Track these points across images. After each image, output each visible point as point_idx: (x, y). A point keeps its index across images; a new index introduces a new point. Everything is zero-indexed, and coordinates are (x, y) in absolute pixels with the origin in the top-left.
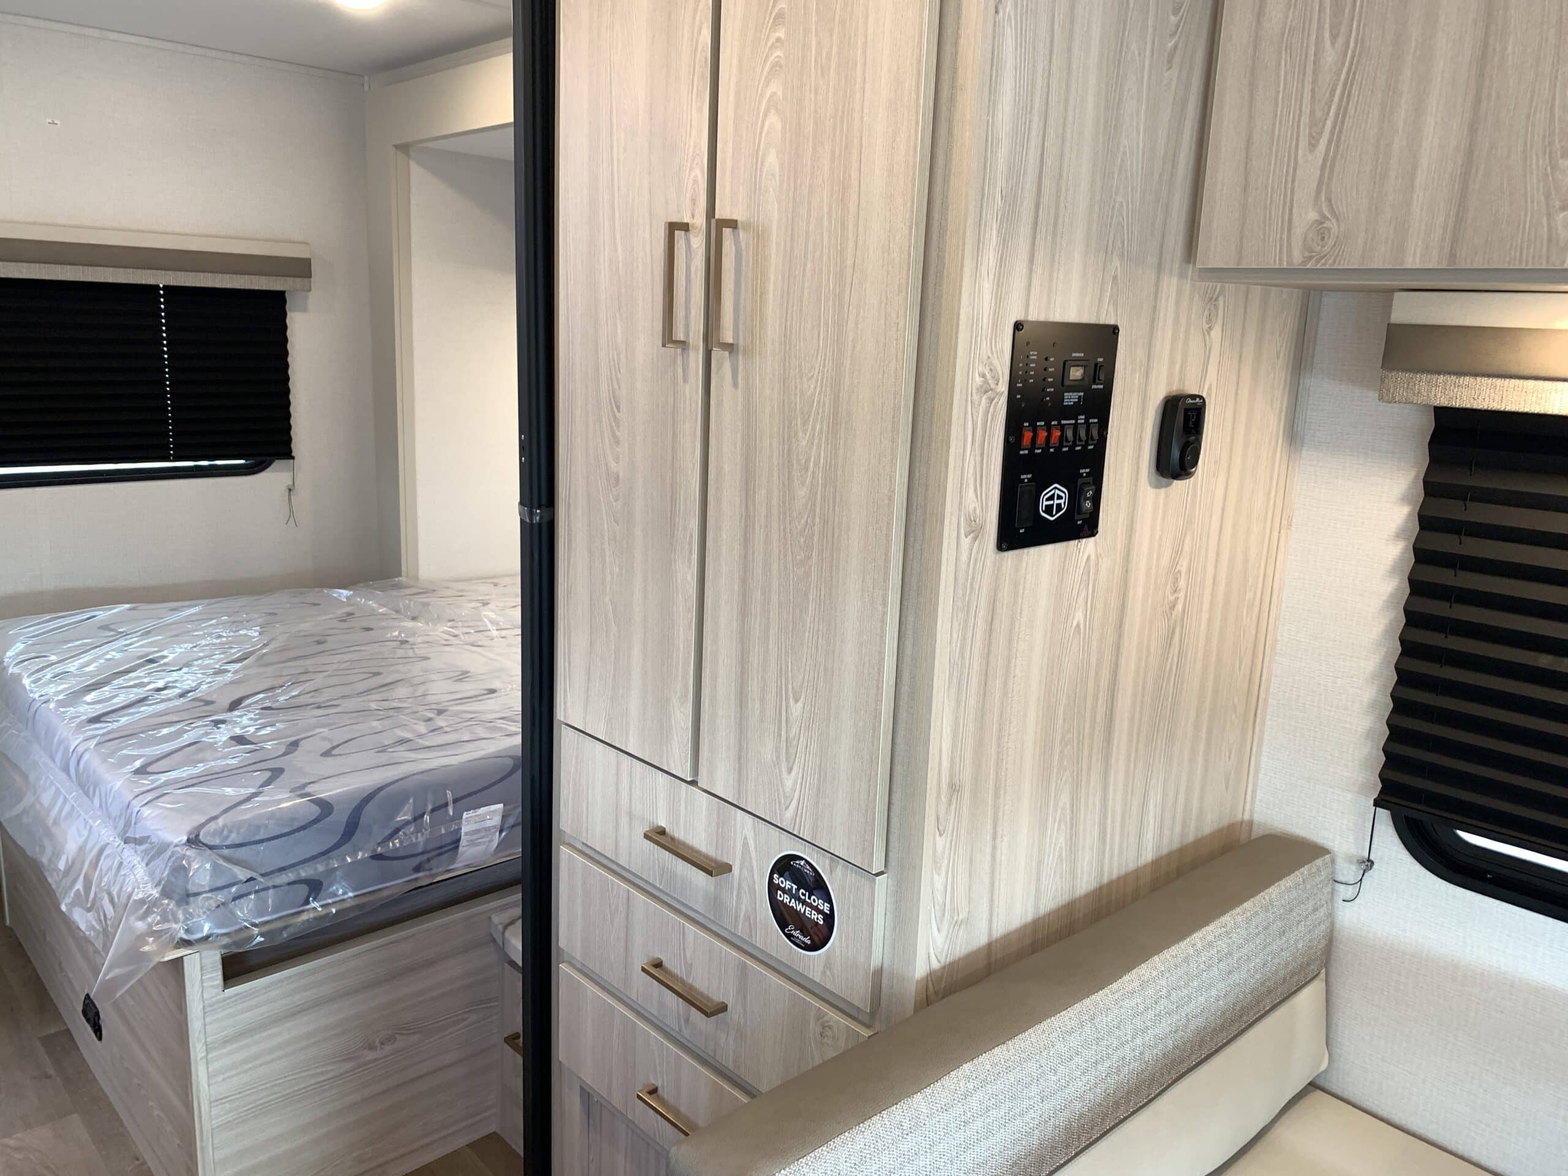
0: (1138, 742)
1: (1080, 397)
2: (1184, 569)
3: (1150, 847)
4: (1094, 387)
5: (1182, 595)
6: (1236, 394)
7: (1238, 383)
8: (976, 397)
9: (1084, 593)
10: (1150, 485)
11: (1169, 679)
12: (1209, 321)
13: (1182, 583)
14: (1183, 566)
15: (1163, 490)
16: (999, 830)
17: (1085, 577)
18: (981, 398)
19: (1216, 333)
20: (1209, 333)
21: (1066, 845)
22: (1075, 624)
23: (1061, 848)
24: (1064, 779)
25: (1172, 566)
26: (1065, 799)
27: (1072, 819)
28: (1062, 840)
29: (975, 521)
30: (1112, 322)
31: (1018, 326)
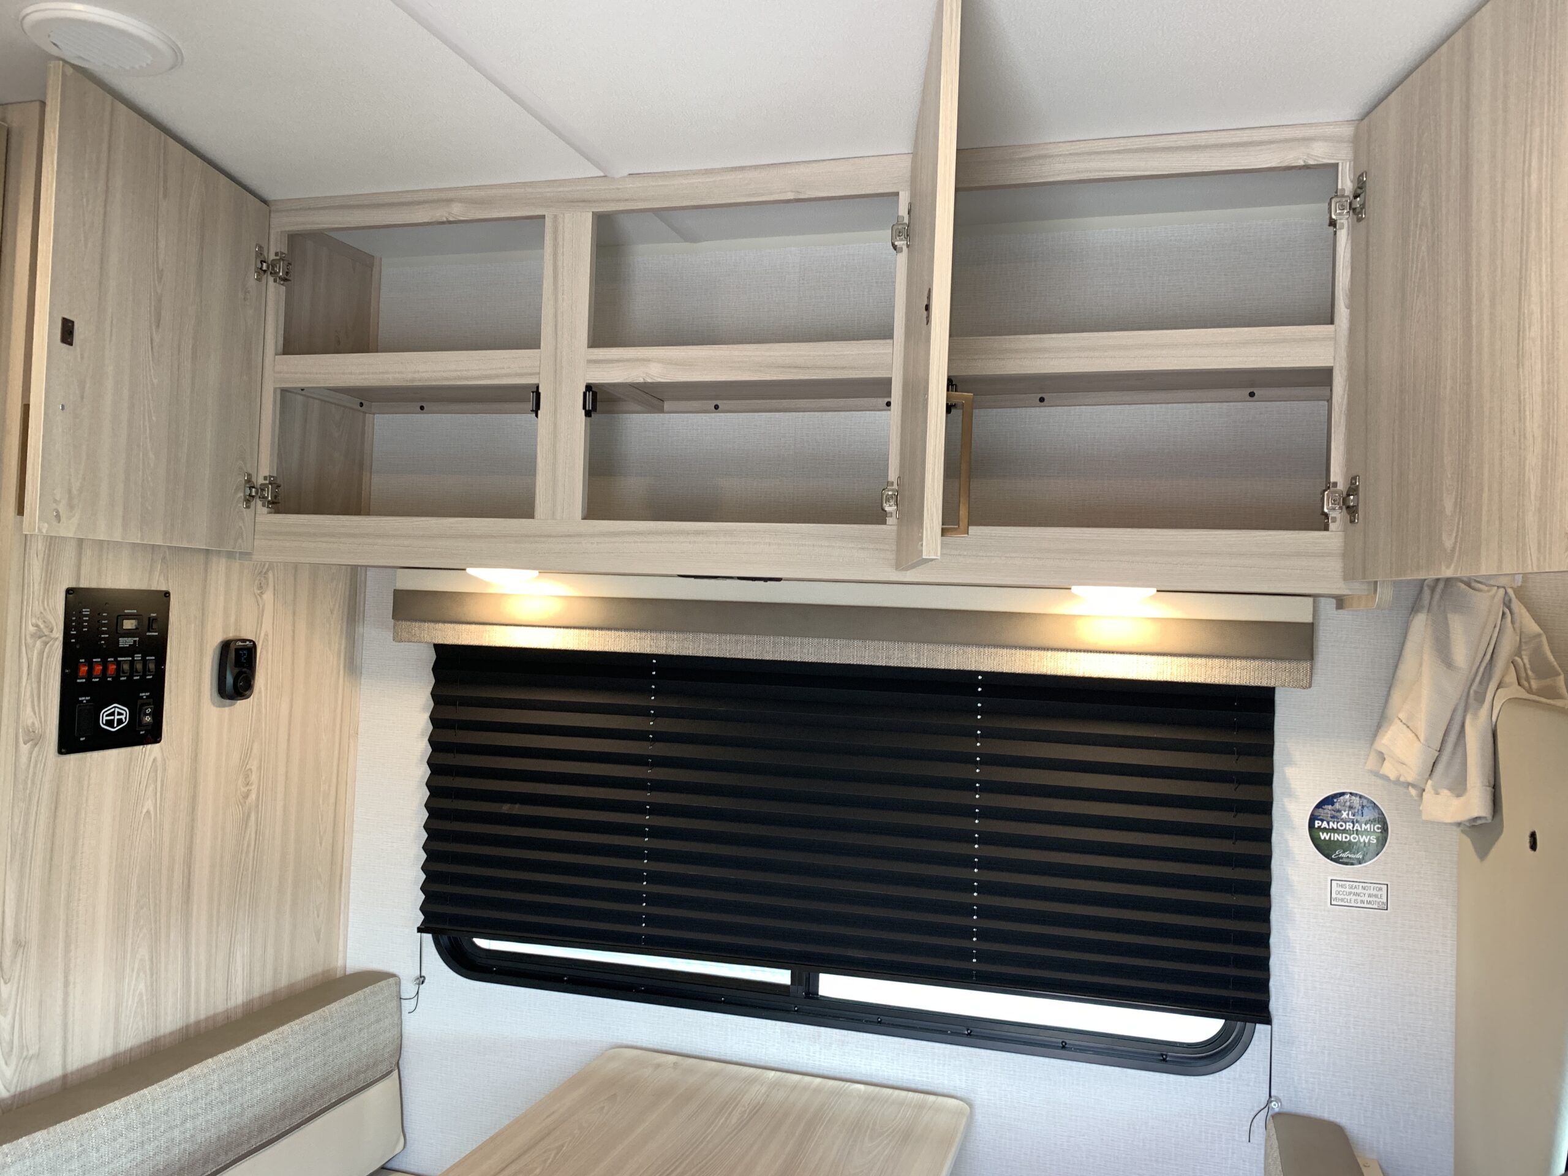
0: (219, 905)
1: (135, 641)
2: (254, 768)
3: (239, 991)
4: (148, 634)
5: (254, 787)
6: (293, 639)
7: (294, 632)
8: (29, 641)
9: (151, 788)
10: (214, 704)
11: (248, 852)
12: (260, 587)
13: (254, 778)
14: (254, 765)
15: (227, 709)
16: (71, 978)
17: (152, 774)
18: (35, 642)
19: (268, 596)
20: (261, 596)
21: (146, 990)
22: (144, 811)
23: (141, 994)
24: (141, 935)
25: (242, 766)
26: (143, 952)
27: (151, 969)
28: (142, 986)
29: (34, 732)
30: (164, 589)
31: (69, 591)
